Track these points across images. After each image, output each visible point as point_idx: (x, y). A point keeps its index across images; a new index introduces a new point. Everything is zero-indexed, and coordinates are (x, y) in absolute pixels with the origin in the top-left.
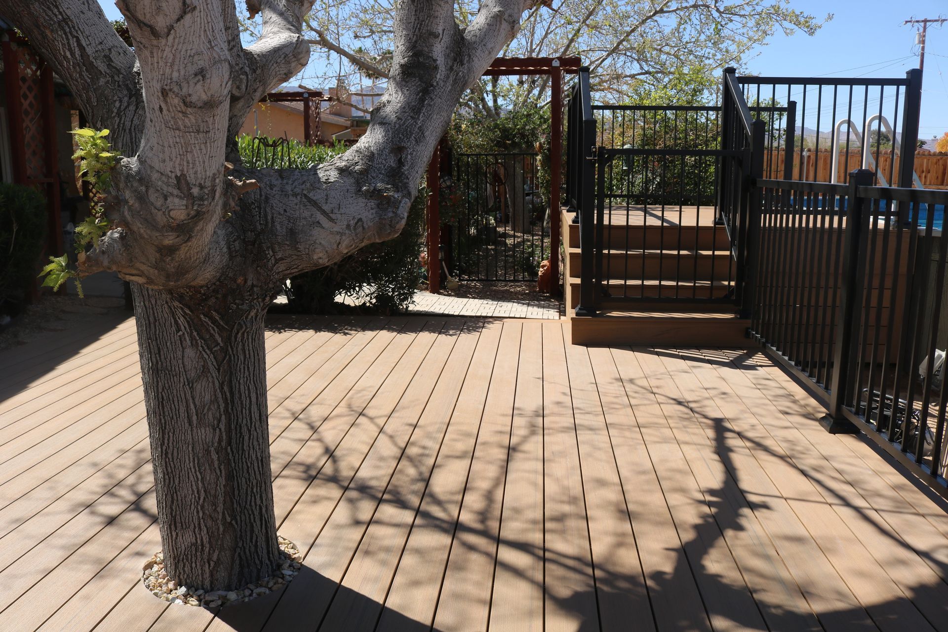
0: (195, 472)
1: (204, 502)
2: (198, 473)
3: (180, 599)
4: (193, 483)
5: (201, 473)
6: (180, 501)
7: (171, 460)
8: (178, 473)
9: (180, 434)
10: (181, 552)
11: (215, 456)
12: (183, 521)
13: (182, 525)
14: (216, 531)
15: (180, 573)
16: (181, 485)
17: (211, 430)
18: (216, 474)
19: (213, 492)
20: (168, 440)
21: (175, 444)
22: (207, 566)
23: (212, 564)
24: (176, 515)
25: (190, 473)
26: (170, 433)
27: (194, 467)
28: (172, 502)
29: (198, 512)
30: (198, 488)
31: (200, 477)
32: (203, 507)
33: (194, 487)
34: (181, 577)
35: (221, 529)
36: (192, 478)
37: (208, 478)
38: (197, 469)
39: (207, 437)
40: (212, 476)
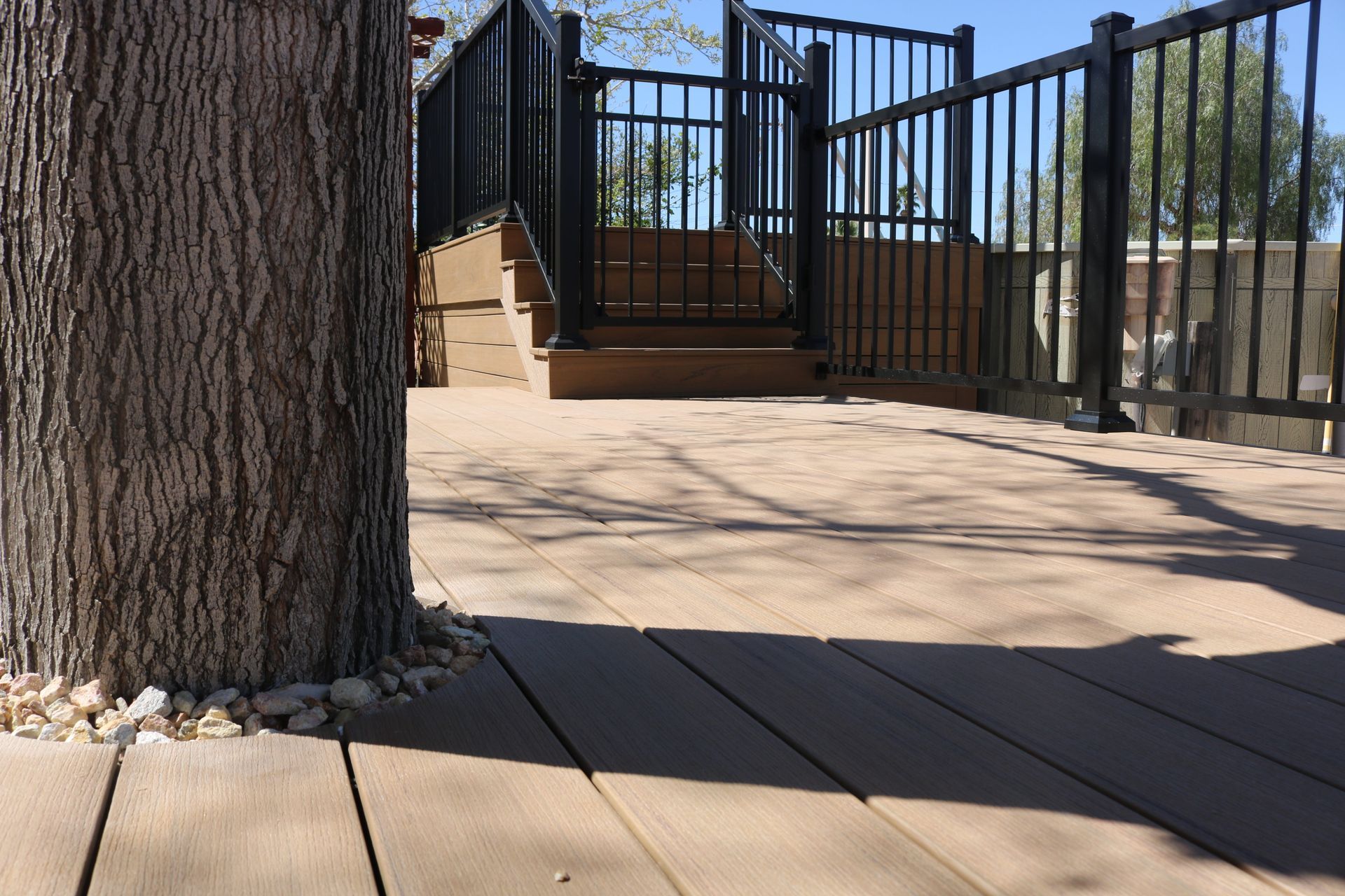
0: (238, 195)
1: (262, 315)
2: (250, 196)
3: (152, 728)
4: (225, 242)
5: (260, 196)
6: (148, 334)
7: (122, 157)
8: (150, 211)
9: (179, 44)
10: (135, 553)
11: (319, 131)
12: (157, 414)
13: (150, 436)
14: (299, 439)
15: (124, 645)
16: (160, 262)
17: (315, 28)
18: (318, 203)
19: (297, 278)
20: (117, 76)
21: (147, 88)
22: (255, 587)
23: (276, 574)
24: (122, 398)
25: (213, 202)
26: (130, 45)
27: (236, 172)
28: (112, 341)
29: (232, 363)
30: (242, 259)
31: (255, 211)
32: (255, 339)
33: (227, 260)
34: (130, 658)
35: (318, 430)
36: (218, 221)
37: (286, 220)
38: (247, 177)
39: (298, 51)
40: (300, 215)
